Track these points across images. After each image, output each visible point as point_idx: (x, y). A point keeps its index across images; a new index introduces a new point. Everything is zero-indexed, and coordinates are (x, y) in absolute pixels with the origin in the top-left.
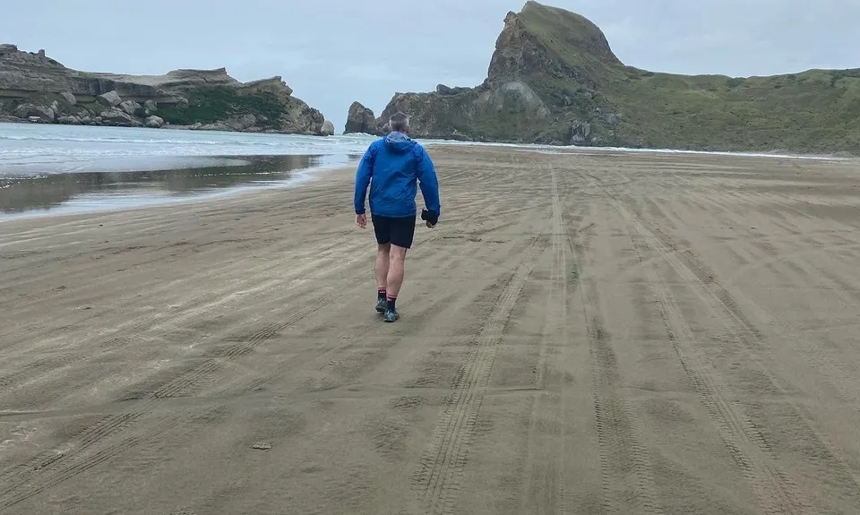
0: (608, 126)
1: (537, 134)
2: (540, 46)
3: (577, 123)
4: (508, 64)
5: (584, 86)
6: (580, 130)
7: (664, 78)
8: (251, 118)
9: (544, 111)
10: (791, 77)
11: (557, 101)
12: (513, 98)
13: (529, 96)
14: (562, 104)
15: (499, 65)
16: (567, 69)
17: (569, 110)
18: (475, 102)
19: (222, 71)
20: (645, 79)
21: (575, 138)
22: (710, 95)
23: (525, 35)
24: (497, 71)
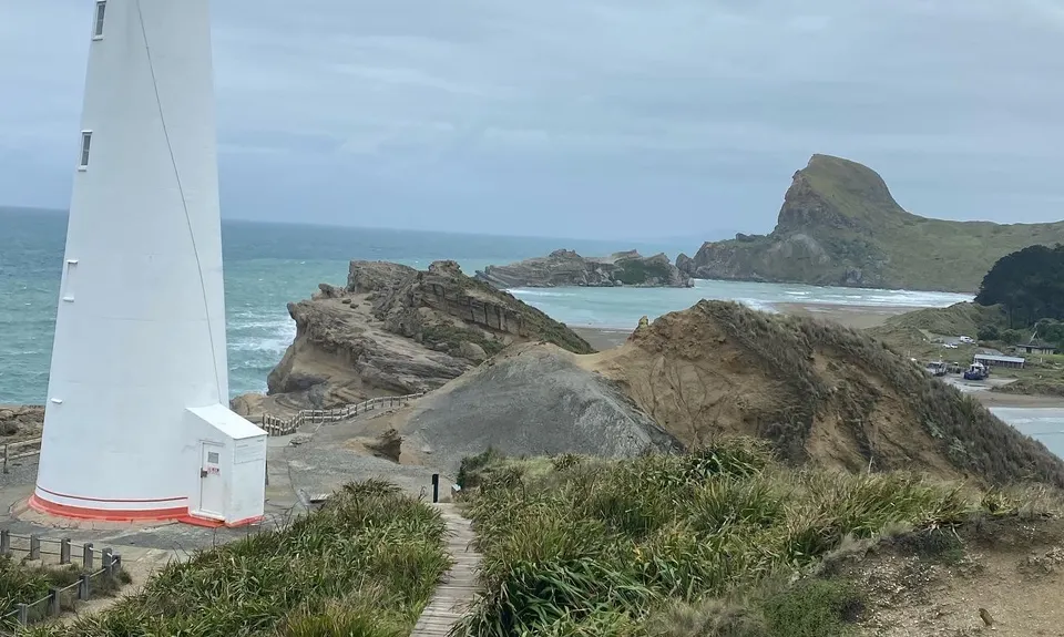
0: (878, 271)
1: (819, 276)
2: (823, 204)
3: (852, 268)
4: (796, 215)
5: (861, 234)
6: (853, 274)
7: (936, 225)
8: (656, 279)
9: (825, 258)
10: (1048, 226)
11: (836, 250)
12: (799, 246)
13: (813, 246)
14: (840, 252)
15: (788, 216)
16: (846, 221)
17: (846, 257)
18: (769, 251)
19: (635, 251)
20: (919, 225)
21: (849, 281)
22: (976, 242)
23: (811, 194)
24: (785, 220)
